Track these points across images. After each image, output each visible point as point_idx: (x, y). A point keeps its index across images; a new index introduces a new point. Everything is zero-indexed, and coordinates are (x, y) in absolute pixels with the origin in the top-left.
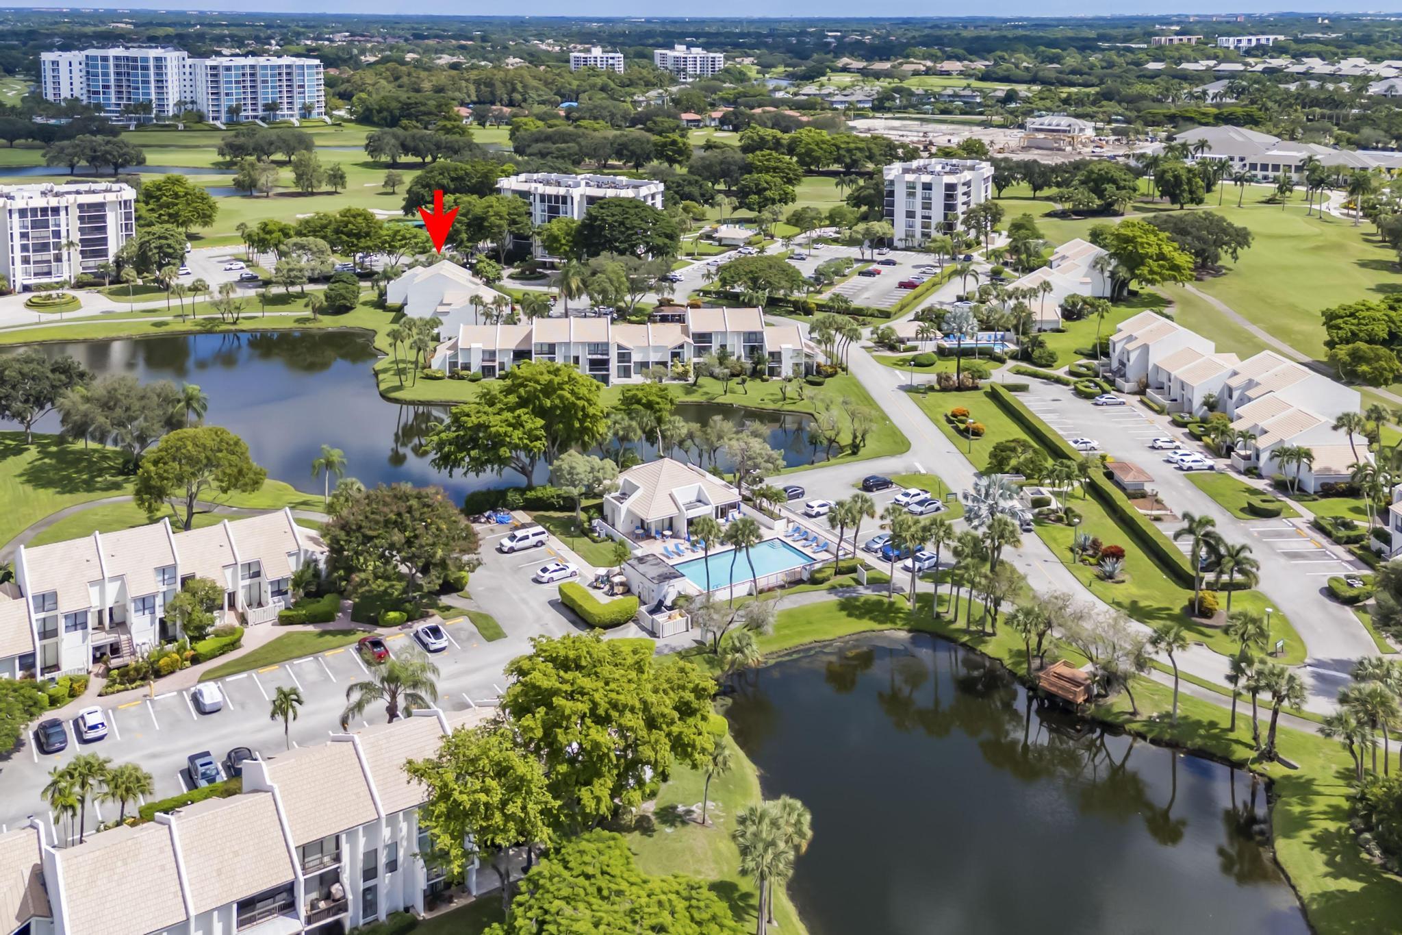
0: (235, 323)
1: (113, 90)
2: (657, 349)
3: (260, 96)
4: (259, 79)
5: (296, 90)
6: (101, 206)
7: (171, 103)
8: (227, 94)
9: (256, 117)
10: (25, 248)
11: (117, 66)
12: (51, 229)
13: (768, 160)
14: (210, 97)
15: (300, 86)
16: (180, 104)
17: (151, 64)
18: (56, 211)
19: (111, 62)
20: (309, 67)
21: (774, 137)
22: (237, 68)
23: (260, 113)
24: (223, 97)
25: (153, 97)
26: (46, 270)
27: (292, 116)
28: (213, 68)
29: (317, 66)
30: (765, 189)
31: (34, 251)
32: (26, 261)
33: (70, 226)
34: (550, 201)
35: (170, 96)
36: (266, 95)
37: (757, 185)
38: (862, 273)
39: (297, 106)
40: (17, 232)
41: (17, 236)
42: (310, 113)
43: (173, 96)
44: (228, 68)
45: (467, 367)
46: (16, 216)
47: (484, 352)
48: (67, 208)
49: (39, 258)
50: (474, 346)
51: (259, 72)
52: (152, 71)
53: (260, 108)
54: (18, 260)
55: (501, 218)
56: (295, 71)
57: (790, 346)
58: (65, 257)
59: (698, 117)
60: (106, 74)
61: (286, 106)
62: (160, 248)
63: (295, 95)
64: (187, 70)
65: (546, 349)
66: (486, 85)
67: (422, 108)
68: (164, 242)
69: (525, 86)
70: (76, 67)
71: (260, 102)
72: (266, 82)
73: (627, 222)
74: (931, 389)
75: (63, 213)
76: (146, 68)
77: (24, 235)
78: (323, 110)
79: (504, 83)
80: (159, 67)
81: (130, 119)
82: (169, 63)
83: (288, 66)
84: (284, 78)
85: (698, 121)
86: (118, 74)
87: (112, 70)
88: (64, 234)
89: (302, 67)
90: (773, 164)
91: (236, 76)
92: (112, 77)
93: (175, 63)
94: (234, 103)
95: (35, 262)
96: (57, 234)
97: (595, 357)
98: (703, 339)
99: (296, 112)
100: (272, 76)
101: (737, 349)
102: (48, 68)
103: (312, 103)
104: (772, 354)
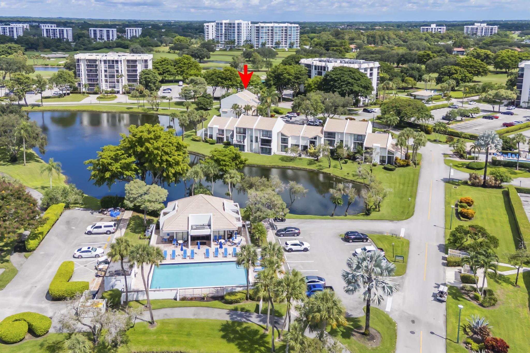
0: (157, 111)
1: (223, 36)
2: (304, 138)
3: (274, 39)
4: (274, 32)
5: (288, 36)
6: (135, 61)
7: (242, 41)
8: (262, 38)
9: (272, 47)
10: (106, 76)
11: (225, 27)
12: (115, 69)
13: (468, 62)
14: (256, 38)
15: (289, 35)
16: (247, 41)
17: (236, 25)
18: (117, 61)
19: (224, 25)
20: (294, 27)
21: (485, 54)
22: (266, 27)
23: (274, 46)
24: (260, 39)
25: (236, 38)
26: (113, 86)
27: (286, 47)
28: (257, 27)
29: (297, 27)
30: (453, 74)
31: (109, 78)
32: (106, 81)
33: (123, 68)
34: (318, 69)
35: (242, 38)
36: (277, 38)
37: (449, 71)
38: (485, 117)
39: (288, 43)
40: (103, 69)
41: (103, 71)
42: (293, 46)
43: (244, 38)
44: (262, 27)
45: (211, 137)
46: (103, 63)
47: (219, 130)
48: (121, 61)
49: (111, 81)
50: (214, 126)
51: (275, 29)
52: (236, 28)
53: (274, 43)
54: (104, 81)
55: (290, 75)
56: (289, 29)
57: (379, 145)
58: (120, 81)
59: (463, 50)
60: (221, 30)
61: (284, 43)
62: (146, 78)
63: (288, 39)
64: (250, 28)
65: (242, 131)
66: (372, 37)
67: (333, 44)
68: (147, 76)
69: (389, 38)
70: (214, 26)
71: (274, 41)
72: (277, 33)
73: (342, 78)
74: (465, 183)
75: (119, 63)
76: (234, 27)
77: (106, 71)
78: (298, 45)
79: (380, 36)
80: (238, 27)
81: (228, 47)
82: (242, 26)
83: (286, 27)
84: (284, 31)
85: (463, 52)
86: (226, 30)
87: (223, 28)
88: (120, 71)
89: (291, 27)
90: (471, 64)
91: (265, 30)
92: (224, 31)
93: (245, 25)
94: (264, 41)
95: (110, 82)
96: (117, 71)
97: (264, 138)
98: (330, 135)
99: (288, 45)
100: (279, 30)
101: (350, 144)
102: (206, 27)
103: (294, 42)
104: (366, 148)
